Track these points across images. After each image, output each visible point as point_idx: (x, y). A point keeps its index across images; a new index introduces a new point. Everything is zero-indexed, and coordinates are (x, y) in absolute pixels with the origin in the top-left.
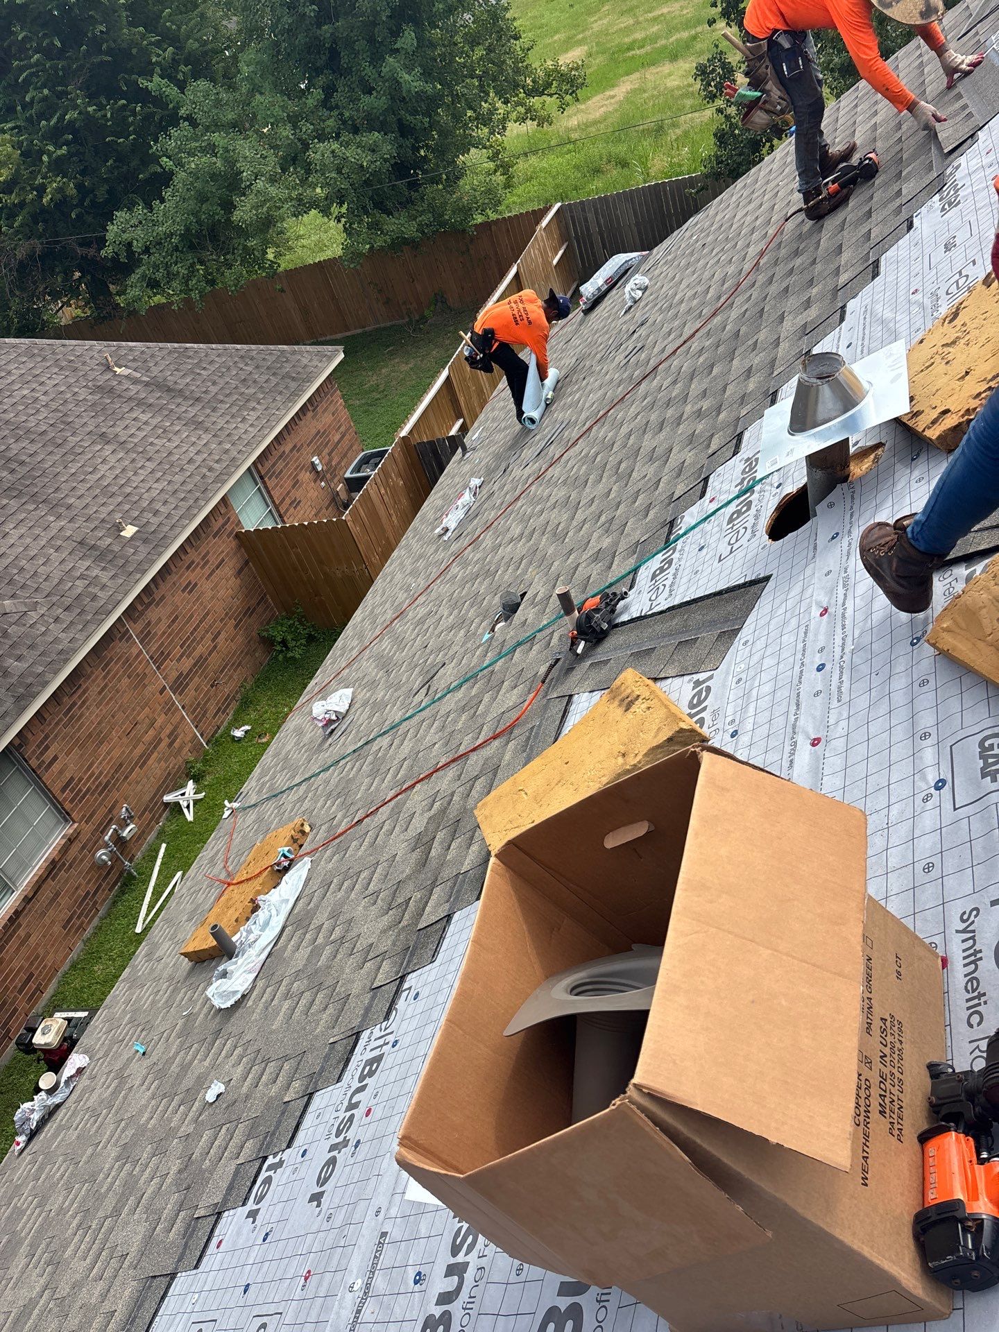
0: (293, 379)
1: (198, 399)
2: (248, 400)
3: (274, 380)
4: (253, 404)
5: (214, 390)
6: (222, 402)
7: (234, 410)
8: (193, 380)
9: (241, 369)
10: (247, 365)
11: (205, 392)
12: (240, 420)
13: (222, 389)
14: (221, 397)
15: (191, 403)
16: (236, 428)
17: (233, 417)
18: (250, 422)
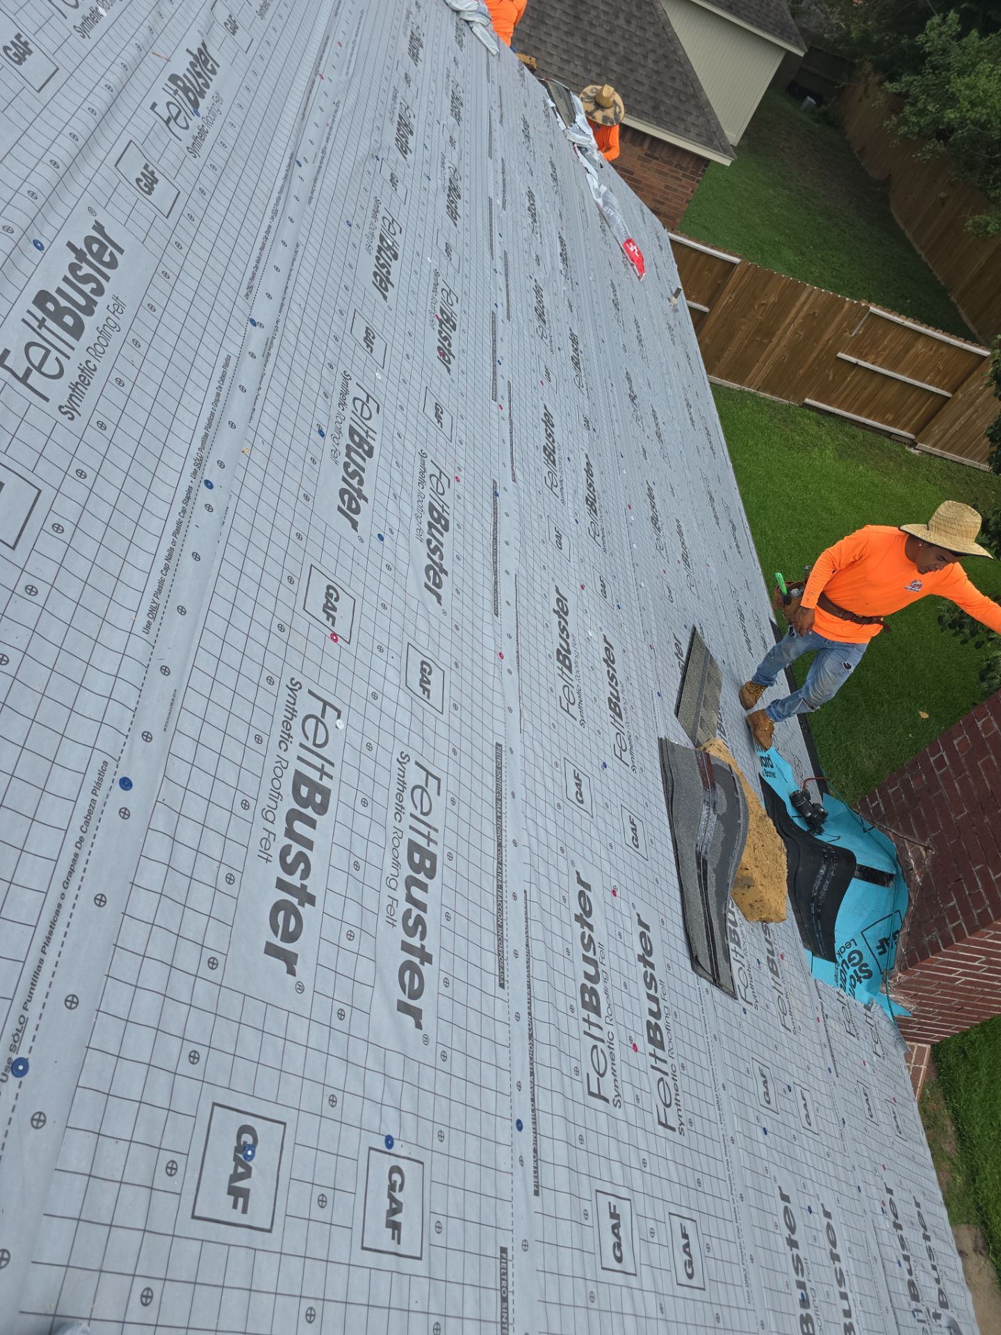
0: (655, 108)
1: (577, 18)
2: (599, 65)
3: (645, 89)
4: (595, 70)
5: (600, 31)
6: (584, 40)
7: (576, 51)
8: (606, 13)
9: (646, 57)
10: (656, 62)
11: (591, 24)
12: (565, 57)
13: (606, 40)
14: (591, 39)
15: (568, 11)
16: (550, 54)
17: (566, 51)
18: (566, 67)
